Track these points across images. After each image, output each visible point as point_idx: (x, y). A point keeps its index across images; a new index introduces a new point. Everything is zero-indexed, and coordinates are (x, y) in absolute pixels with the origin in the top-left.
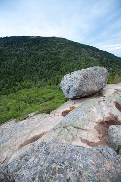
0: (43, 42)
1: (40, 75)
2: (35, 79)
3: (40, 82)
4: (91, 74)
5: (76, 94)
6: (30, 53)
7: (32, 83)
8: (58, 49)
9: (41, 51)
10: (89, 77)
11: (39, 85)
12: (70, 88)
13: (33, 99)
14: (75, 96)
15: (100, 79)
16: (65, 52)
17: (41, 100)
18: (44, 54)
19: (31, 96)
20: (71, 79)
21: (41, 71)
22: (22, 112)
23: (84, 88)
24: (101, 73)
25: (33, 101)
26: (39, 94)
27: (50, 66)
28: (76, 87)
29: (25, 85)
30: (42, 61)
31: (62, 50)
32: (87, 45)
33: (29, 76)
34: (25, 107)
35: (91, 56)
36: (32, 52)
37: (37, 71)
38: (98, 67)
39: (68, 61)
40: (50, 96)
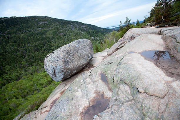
0: (21, 22)
1: (28, 60)
2: (23, 66)
3: (31, 68)
4: (74, 48)
5: (64, 75)
6: (7, 37)
7: (20, 72)
8: (43, 28)
9: (23, 33)
10: (72, 52)
11: (30, 72)
12: (54, 70)
13: (27, 91)
14: (64, 78)
15: (85, 51)
16: (51, 30)
17: (39, 88)
18: (27, 36)
19: (23, 88)
20: (53, 59)
21: (29, 56)
22: (14, 113)
23: (71, 66)
24: (84, 45)
25: (27, 93)
26: (34, 82)
27: (39, 48)
28: (61, 67)
29: (10, 77)
30: (27, 44)
31: (48, 28)
32: (72, 21)
33: (13, 65)
34: (18, 105)
35: (78, 30)
36: (9, 36)
37: (23, 56)
38: (80, 40)
39: (58, 39)
40: (49, 80)
